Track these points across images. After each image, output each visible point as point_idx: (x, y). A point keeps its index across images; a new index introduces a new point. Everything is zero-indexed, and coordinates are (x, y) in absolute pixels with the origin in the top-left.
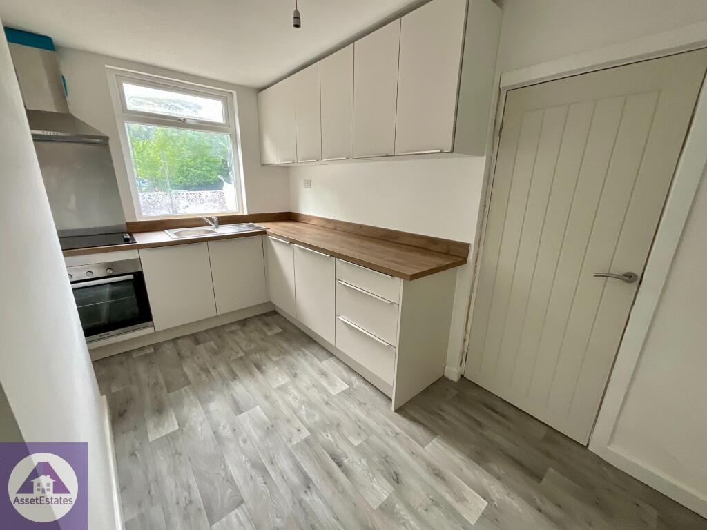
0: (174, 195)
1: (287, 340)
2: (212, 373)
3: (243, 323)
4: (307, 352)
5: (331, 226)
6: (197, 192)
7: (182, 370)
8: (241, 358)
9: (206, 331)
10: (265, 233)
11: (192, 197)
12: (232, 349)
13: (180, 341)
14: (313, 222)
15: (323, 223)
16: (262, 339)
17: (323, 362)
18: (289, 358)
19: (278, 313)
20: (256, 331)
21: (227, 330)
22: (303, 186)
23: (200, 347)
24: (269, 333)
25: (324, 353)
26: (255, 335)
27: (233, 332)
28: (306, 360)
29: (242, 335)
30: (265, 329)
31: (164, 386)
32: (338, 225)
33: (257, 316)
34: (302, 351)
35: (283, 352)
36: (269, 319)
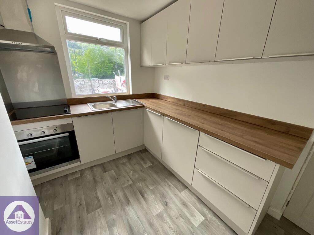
0: (93, 81)
1: (156, 172)
2: (114, 196)
3: (129, 157)
4: (170, 184)
5: (181, 103)
6: (103, 80)
7: (96, 193)
8: (131, 185)
9: (109, 162)
10: (144, 106)
11: (100, 82)
12: (124, 177)
13: (95, 169)
14: (169, 100)
15: (175, 101)
16: (142, 171)
17: (181, 193)
18: (159, 187)
19: (148, 151)
20: (137, 163)
21: (121, 162)
22: (164, 79)
23: (106, 174)
24: (145, 166)
25: (181, 185)
26: (137, 167)
27: (124, 164)
28: (170, 190)
29: (129, 166)
30: (142, 162)
31: (85, 207)
32: (186, 103)
33: (136, 152)
34: (167, 182)
35: (155, 183)
36: (143, 155)
